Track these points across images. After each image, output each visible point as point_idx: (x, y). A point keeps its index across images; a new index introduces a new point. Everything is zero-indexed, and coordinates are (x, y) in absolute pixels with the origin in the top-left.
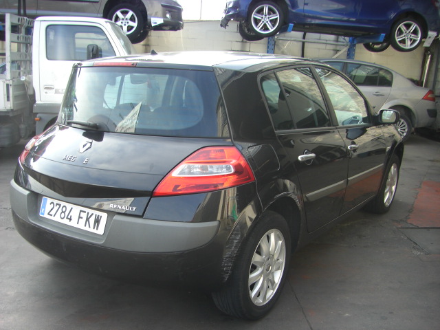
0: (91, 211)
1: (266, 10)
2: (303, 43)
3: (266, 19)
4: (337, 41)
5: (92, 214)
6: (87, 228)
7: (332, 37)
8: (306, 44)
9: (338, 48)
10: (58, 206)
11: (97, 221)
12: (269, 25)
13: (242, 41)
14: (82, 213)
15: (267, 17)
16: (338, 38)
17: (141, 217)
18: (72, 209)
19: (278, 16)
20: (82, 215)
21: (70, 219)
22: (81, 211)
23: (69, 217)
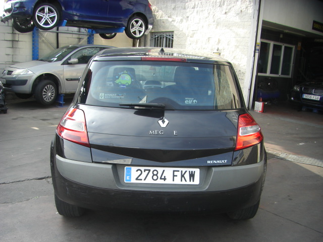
0: (184, 170)
1: (46, 10)
2: (57, 34)
3: (46, 17)
4: (79, 32)
5: (186, 172)
6: (184, 182)
7: (76, 29)
8: (59, 34)
9: (81, 37)
10: (147, 172)
11: (192, 175)
12: (49, 21)
13: (13, 33)
14: (175, 173)
15: (48, 15)
16: (80, 30)
17: (230, 165)
18: (164, 171)
19: (56, 15)
20: (176, 173)
21: (165, 179)
22: (174, 171)
23: (163, 177)
